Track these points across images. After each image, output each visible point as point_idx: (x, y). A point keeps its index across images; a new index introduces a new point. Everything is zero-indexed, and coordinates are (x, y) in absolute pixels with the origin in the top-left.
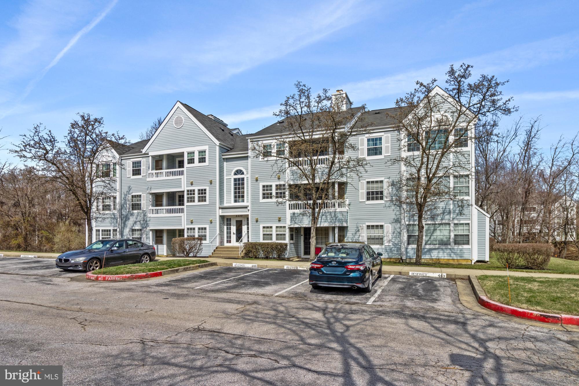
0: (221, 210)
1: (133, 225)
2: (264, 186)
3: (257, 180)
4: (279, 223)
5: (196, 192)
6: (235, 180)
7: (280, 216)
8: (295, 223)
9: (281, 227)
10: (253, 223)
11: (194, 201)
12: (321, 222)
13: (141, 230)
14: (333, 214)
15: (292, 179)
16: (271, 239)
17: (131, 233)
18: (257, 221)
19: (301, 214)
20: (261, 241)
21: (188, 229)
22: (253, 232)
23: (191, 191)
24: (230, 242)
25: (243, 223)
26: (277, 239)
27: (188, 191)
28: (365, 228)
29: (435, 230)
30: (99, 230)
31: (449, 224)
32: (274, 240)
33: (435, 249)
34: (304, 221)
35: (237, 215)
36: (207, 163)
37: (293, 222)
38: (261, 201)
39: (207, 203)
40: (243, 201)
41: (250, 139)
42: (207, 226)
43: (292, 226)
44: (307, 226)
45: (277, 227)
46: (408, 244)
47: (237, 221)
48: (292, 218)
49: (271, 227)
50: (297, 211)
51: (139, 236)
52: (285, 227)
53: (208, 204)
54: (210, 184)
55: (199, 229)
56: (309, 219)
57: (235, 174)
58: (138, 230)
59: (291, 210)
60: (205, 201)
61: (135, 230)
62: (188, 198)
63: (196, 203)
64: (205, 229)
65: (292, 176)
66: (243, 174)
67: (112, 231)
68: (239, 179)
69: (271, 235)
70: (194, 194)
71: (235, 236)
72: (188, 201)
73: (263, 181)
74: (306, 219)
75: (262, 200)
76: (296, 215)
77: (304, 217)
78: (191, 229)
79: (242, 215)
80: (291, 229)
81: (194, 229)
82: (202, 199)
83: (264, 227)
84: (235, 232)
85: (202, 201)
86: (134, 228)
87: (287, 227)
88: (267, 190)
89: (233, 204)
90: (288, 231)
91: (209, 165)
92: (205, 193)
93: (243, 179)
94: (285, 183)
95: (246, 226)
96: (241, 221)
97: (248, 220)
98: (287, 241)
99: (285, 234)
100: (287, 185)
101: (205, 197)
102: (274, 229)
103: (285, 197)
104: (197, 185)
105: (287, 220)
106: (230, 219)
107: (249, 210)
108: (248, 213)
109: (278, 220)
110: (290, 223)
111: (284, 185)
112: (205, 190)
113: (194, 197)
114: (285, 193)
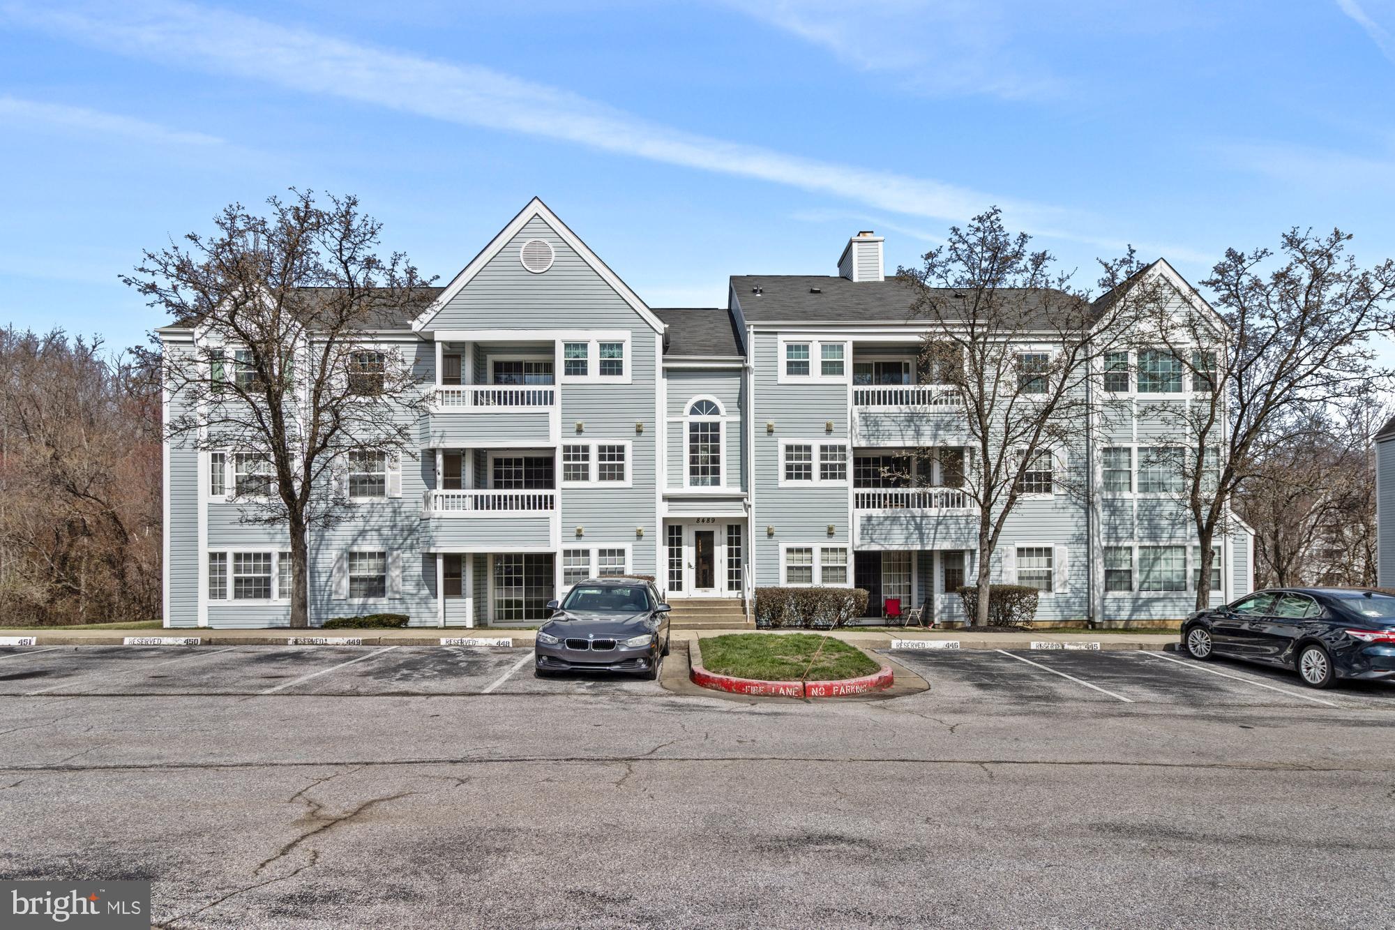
0: (666, 503)
1: (354, 541)
2: (789, 448)
3: (770, 431)
4: (830, 540)
5: (594, 454)
6: (694, 427)
7: (831, 524)
8: (872, 540)
9: (834, 550)
10: (762, 538)
11: (586, 477)
12: (934, 538)
13: (382, 555)
14: (963, 521)
15: (864, 433)
16: (810, 580)
17: (346, 565)
18: (770, 535)
19: (886, 518)
20: (783, 583)
21: (567, 553)
22: (761, 562)
23: (576, 448)
24: (679, 588)
25: (716, 538)
26: (824, 579)
27: (566, 448)
28: (1014, 553)
29: (1156, 559)
30: (223, 556)
31: (1184, 548)
32: (817, 582)
33: (1158, 600)
34: (893, 536)
35: (698, 519)
36: (626, 377)
37: (868, 537)
38: (780, 485)
39: (628, 482)
40: (716, 482)
41: (755, 326)
42: (628, 547)
43: (864, 548)
44: (901, 548)
45: (824, 550)
46: (1107, 590)
47: (698, 534)
48: (864, 526)
49: (809, 550)
50: (876, 512)
51: (374, 574)
52: (844, 550)
53: (631, 486)
54: (635, 434)
55: (602, 552)
56: (905, 532)
57: (693, 412)
58: (372, 555)
59: (860, 509)
60: (621, 477)
61: (362, 555)
62: (567, 467)
63: (594, 480)
64: (621, 552)
65: (865, 428)
66: (716, 412)
67: (275, 560)
68: (704, 426)
69: (810, 568)
70: (586, 458)
71: (693, 572)
72: (567, 477)
73: (786, 434)
74: (899, 532)
75: (784, 483)
76: (874, 522)
77: (895, 527)
78: (576, 553)
79: (714, 519)
80: (859, 555)
81: (586, 553)
82: (613, 471)
83: (790, 550)
84: (693, 562)
85: (612, 477)
86: (355, 549)
87: (850, 552)
88: (798, 458)
89: (688, 489)
90: (851, 559)
91: (634, 382)
92: (621, 458)
93: (716, 427)
94: (847, 443)
95: (725, 547)
96: (711, 533)
97: (730, 532)
98: (850, 584)
99: (844, 568)
100: (849, 448)
101: (621, 467)
102: (817, 554)
103: (843, 476)
104: (597, 433)
105: (850, 532)
106: (679, 529)
107: (750, 506)
108: (744, 514)
109: (825, 534)
110: (858, 542)
111: (843, 448)
112: (621, 449)
113: (586, 467)
114: (843, 467)
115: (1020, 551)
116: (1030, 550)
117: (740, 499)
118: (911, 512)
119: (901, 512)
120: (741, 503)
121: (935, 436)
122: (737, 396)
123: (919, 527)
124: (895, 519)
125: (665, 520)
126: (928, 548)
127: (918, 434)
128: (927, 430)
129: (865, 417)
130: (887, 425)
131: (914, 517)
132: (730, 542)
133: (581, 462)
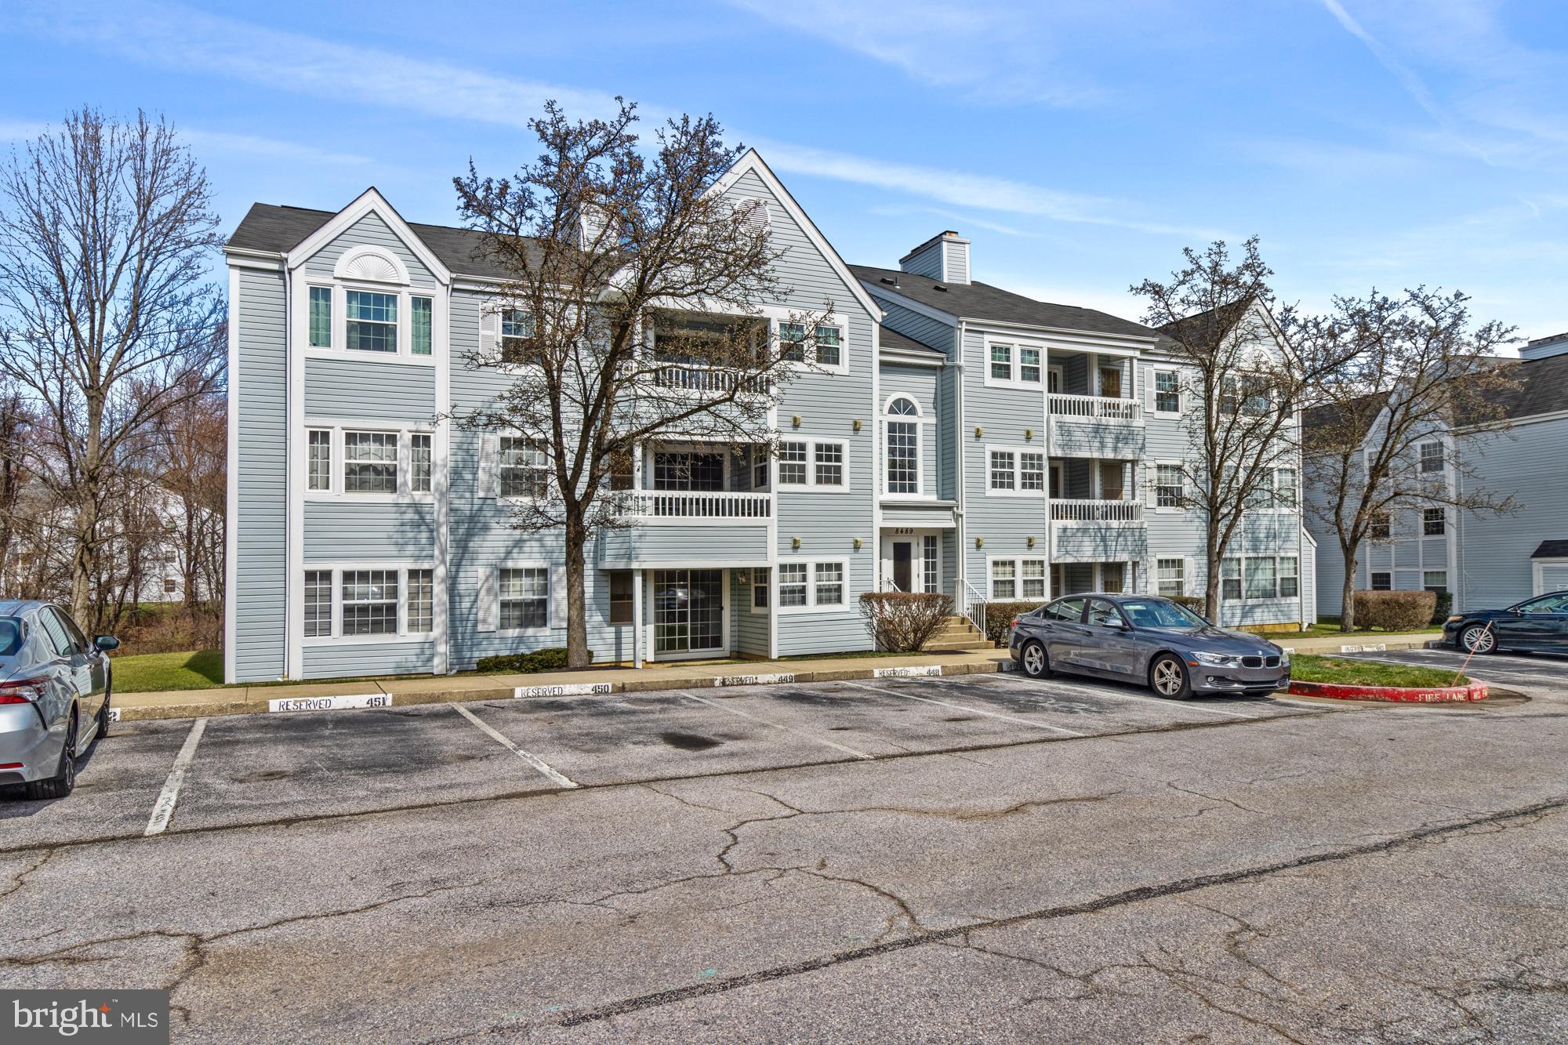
1: (509, 553)
2: (994, 455)
3: (979, 436)
4: (1029, 552)
5: (811, 453)
6: (891, 427)
7: (1031, 536)
8: (1067, 552)
9: (1033, 563)
10: (971, 550)
11: (802, 480)
12: (1115, 550)
13: (543, 572)
14: (1137, 534)
15: (1060, 442)
16: (1013, 593)
17: (497, 586)
18: (979, 547)
19: (1077, 529)
20: (990, 599)
21: (783, 568)
23: (792, 446)
25: (914, 550)
26: (1026, 594)
27: (782, 446)
28: (1156, 564)
29: (1256, 569)
30: (326, 576)
31: (1274, 559)
32: (1019, 597)
33: (1258, 606)
34: (1085, 549)
35: (897, 529)
36: (843, 368)
37: (1063, 549)
38: (987, 494)
39: (845, 487)
40: (914, 489)
42: (845, 560)
43: (1061, 561)
44: (1090, 560)
45: (1025, 563)
46: (1225, 598)
47: (896, 545)
48: (1060, 539)
49: (1012, 563)
50: (1072, 524)
51: (529, 597)
52: (1041, 563)
53: (848, 491)
54: (852, 433)
55: (819, 567)
56: (1093, 544)
57: (892, 411)
58: (530, 572)
59: (1055, 520)
60: (838, 481)
61: (518, 573)
62: (782, 467)
63: (811, 485)
64: (839, 567)
65: (1061, 438)
66: (912, 411)
67: (403, 582)
68: (902, 427)
69: (1013, 582)
70: (802, 457)
71: (892, 588)
72: (783, 480)
73: (993, 440)
74: (1089, 544)
75: (989, 492)
76: (1069, 533)
77: (1085, 539)
78: (793, 568)
79: (912, 530)
80: (1055, 568)
81: (803, 567)
82: (830, 474)
83: (996, 564)
85: (829, 481)
86: (510, 564)
87: (1046, 564)
88: (1003, 466)
89: (887, 495)
90: (1047, 570)
91: (852, 374)
92: (838, 459)
93: (912, 427)
94: (1043, 451)
95: (922, 560)
96: (909, 545)
97: (927, 544)
98: (1047, 598)
99: (1041, 582)
100: (1045, 456)
101: (838, 470)
102: (1019, 568)
103: (1040, 486)
104: (815, 430)
105: (1047, 544)
107: (961, 516)
108: (952, 525)
109: (1025, 546)
110: (1055, 553)
111: (1040, 457)
112: (838, 448)
113: (802, 468)
114: (1040, 476)
115: (1160, 561)
116: (1167, 561)
117: (949, 508)
118: (1098, 524)
119: (1091, 525)
120: (950, 513)
121: (1115, 449)
122: (933, 396)
123: (1104, 539)
124: (1085, 530)
125: (885, 532)
126: (1111, 560)
127: (1102, 446)
128: (1109, 441)
129: (1061, 426)
130: (1078, 435)
131: (1100, 529)
132: (927, 557)
133: (797, 462)
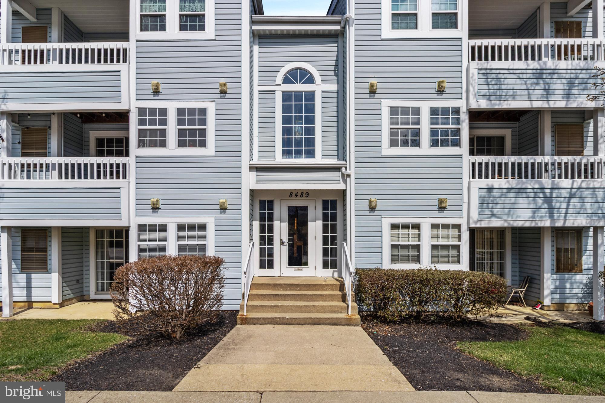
0: (254, 174)
2: (394, 111)
3: (373, 92)
4: (441, 215)
5: (172, 118)
6: (286, 96)
7: (442, 197)
8: (493, 215)
9: (446, 226)
10: (362, 213)
11: (163, 144)
12: (566, 213)
15: (483, 92)
16: (418, 260)
18: (372, 209)
19: (509, 190)
20: (387, 265)
21: (142, 228)
22: (361, 239)
23: (153, 111)
24: (271, 265)
25: (311, 214)
26: (435, 259)
27: (141, 112)
32: (426, 263)
35: (291, 192)
36: (209, 33)
37: (487, 212)
38: (384, 153)
39: (210, 149)
40: (311, 154)
42: (210, 221)
43: (484, 224)
44: (527, 224)
45: (434, 226)
47: (291, 209)
48: (482, 199)
49: (417, 227)
50: (500, 183)
52: (458, 227)
53: (213, 153)
54: (218, 96)
55: (181, 227)
56: (532, 206)
57: (286, 81)
59: (477, 180)
60: (203, 144)
62: (141, 133)
63: (172, 149)
64: (203, 227)
65: (486, 87)
66: (311, 80)
68: (298, 96)
69: (417, 247)
70: (164, 122)
71: (285, 250)
72: (142, 144)
73: (393, 95)
74: (526, 206)
75: (387, 150)
76: (496, 193)
77: (521, 200)
78: (152, 227)
81: (163, 227)
82: (193, 137)
83: (394, 227)
84: (285, 239)
85: (192, 144)
87: (464, 228)
88: (405, 122)
89: (279, 159)
90: (466, 236)
91: (218, 38)
92: (203, 122)
93: (311, 96)
94: (462, 105)
95: (320, 223)
96: (305, 208)
97: (325, 207)
98: (464, 266)
99: (458, 247)
100: (464, 109)
101: (203, 133)
102: (426, 231)
103: (457, 143)
104: (177, 95)
105: (465, 206)
106: (271, 203)
107: (349, 176)
108: (342, 186)
109: (436, 208)
110: (475, 215)
111: (457, 111)
112: (203, 111)
113: (163, 133)
114: (457, 132)
117: (337, 169)
118: (540, 183)
119: (530, 184)
120: (339, 174)
121: (568, 96)
122: (334, 63)
123: (548, 200)
124: (520, 191)
125: (253, 193)
126: (559, 224)
127: (548, 93)
128: (559, 87)
129: (485, 73)
130: (511, 82)
131: (542, 189)
132: (325, 218)
133: (158, 127)
